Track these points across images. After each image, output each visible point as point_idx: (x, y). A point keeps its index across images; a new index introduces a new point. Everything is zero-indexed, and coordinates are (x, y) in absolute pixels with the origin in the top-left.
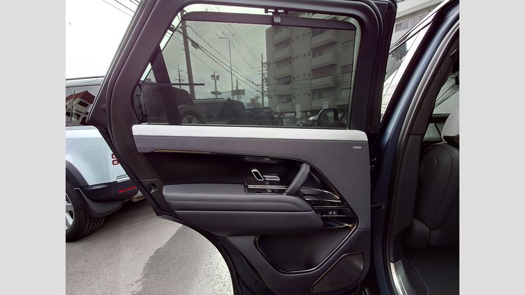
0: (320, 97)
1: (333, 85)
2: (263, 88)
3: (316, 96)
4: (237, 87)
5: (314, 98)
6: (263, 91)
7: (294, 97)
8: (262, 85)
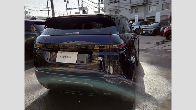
0: (137, 12)
1: (144, 4)
2: (99, 5)
3: (134, 11)
4: (82, 5)
5: (132, 12)
6: (99, 7)
7: (120, 11)
8: (99, 4)
